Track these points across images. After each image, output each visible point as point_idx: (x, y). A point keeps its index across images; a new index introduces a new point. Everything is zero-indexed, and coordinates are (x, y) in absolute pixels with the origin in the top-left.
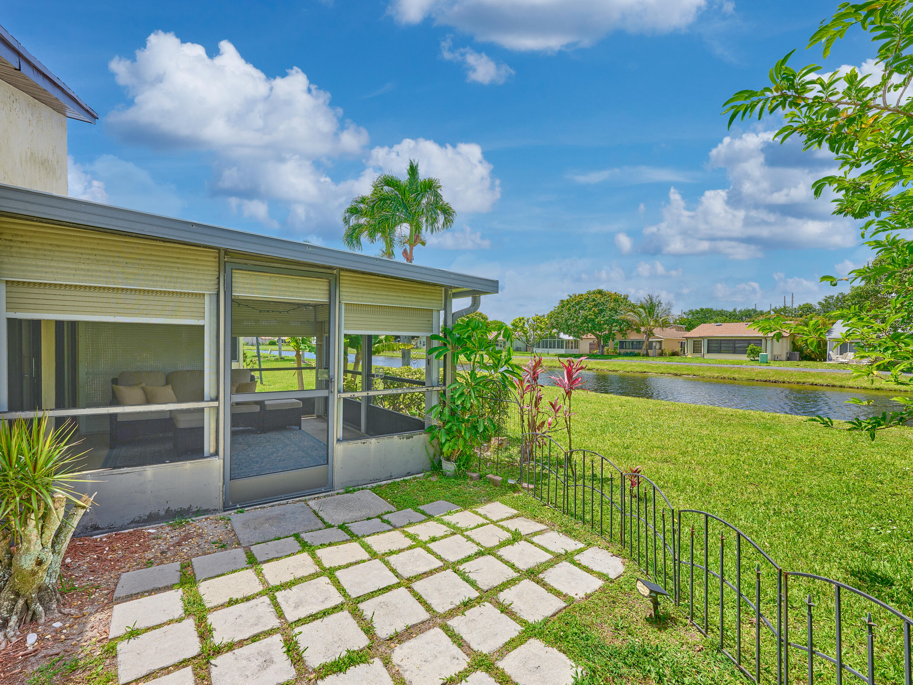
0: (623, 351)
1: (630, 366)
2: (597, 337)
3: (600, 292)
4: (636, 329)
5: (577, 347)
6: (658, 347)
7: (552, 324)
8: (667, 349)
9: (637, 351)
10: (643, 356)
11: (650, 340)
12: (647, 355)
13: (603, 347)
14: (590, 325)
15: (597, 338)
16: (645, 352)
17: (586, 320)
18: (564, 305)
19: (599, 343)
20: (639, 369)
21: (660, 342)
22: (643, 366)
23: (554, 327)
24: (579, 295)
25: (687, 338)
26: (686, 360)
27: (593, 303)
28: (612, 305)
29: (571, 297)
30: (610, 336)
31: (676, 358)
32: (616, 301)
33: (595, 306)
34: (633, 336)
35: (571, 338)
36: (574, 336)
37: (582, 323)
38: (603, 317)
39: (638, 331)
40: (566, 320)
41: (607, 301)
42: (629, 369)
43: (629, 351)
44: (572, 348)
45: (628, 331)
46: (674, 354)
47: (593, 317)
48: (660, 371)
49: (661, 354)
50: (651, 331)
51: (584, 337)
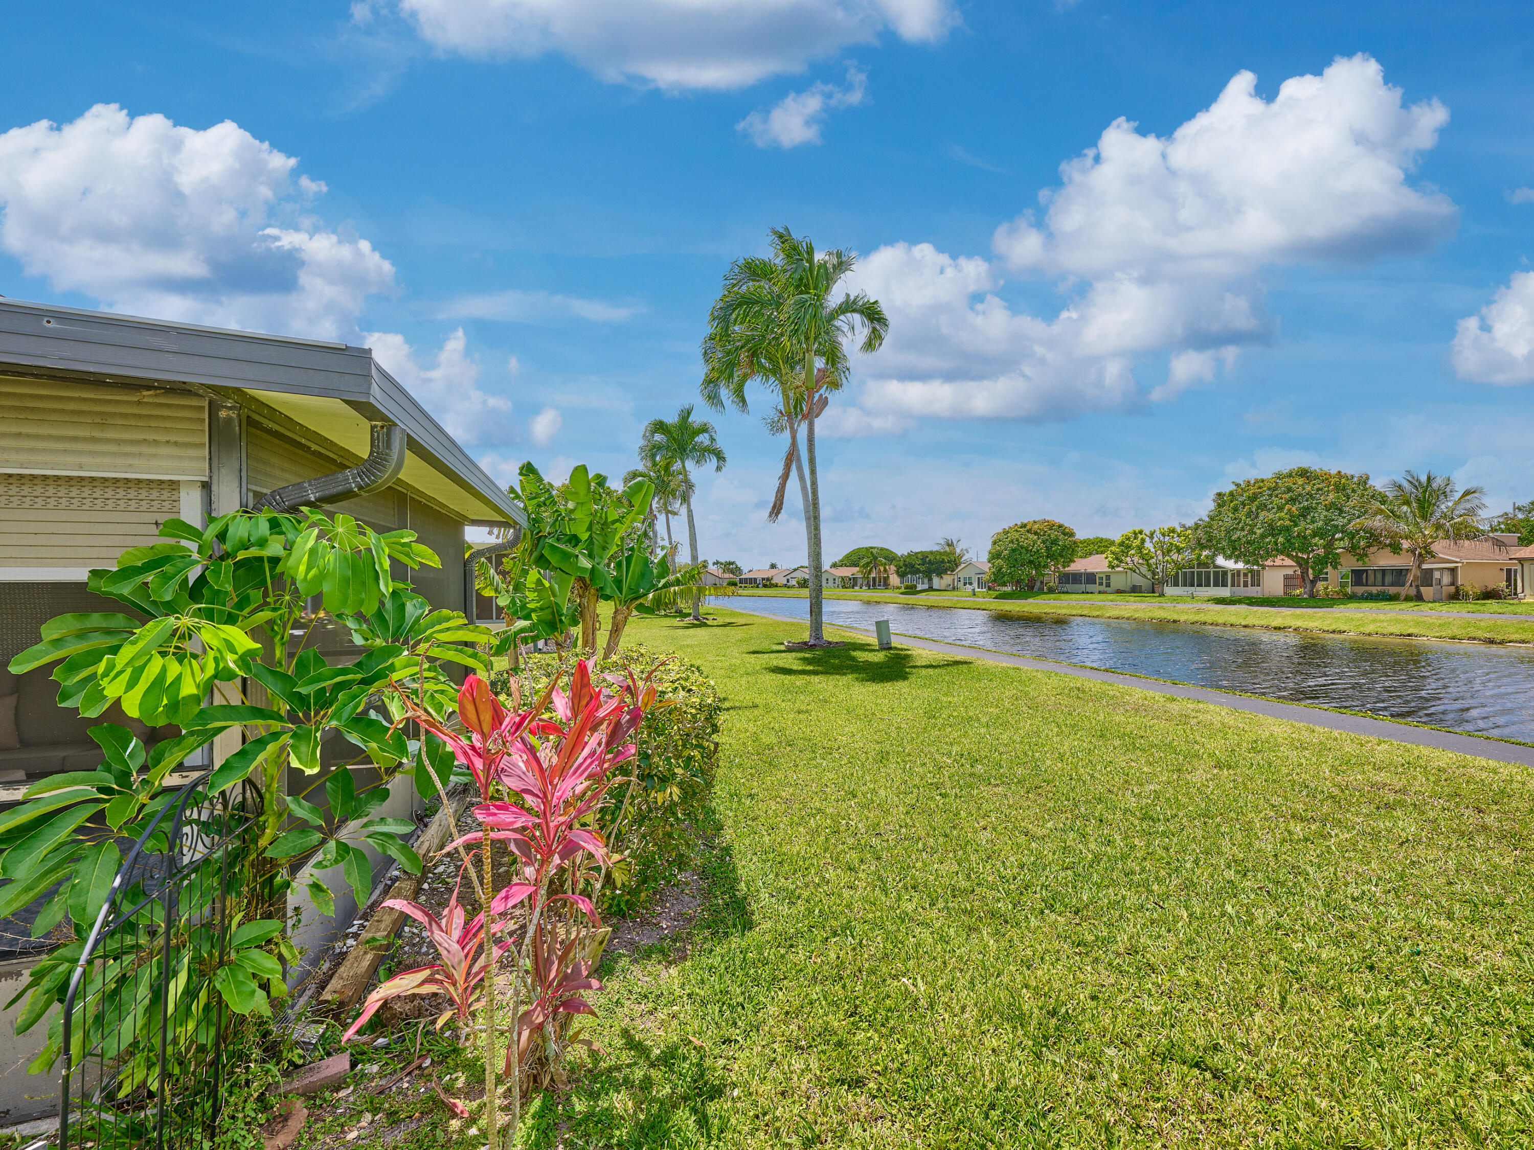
0: (1360, 590)
1: (1374, 621)
2: (1300, 563)
3: (1304, 473)
4: (1390, 545)
5: (1256, 582)
6: (1446, 579)
7: (1199, 540)
8: (1468, 581)
9: (1393, 590)
10: (1408, 599)
11: (1425, 566)
12: (1419, 598)
13: (1313, 582)
14: (1281, 539)
15: (1300, 565)
16: (1413, 592)
17: (1272, 530)
18: (1224, 502)
19: (1305, 573)
20: (1396, 629)
21: (1453, 571)
22: (1405, 622)
23: (1203, 547)
24: (1257, 481)
25: (1521, 561)
26: (1519, 609)
27: (1287, 496)
28: (1331, 497)
29: (1238, 485)
30: (1330, 559)
31: (1492, 605)
32: (1340, 488)
33: (1293, 500)
34: (1385, 560)
35: (1240, 565)
36: (1247, 562)
37: (1263, 536)
38: (1313, 522)
39: (1396, 548)
40: (1228, 531)
41: (1318, 489)
42: (1371, 628)
43: (1374, 590)
44: (1246, 585)
45: (1372, 549)
46: (1490, 595)
47: (1288, 523)
48: (1449, 633)
49: (1456, 596)
50: (1426, 547)
51: (1269, 562)
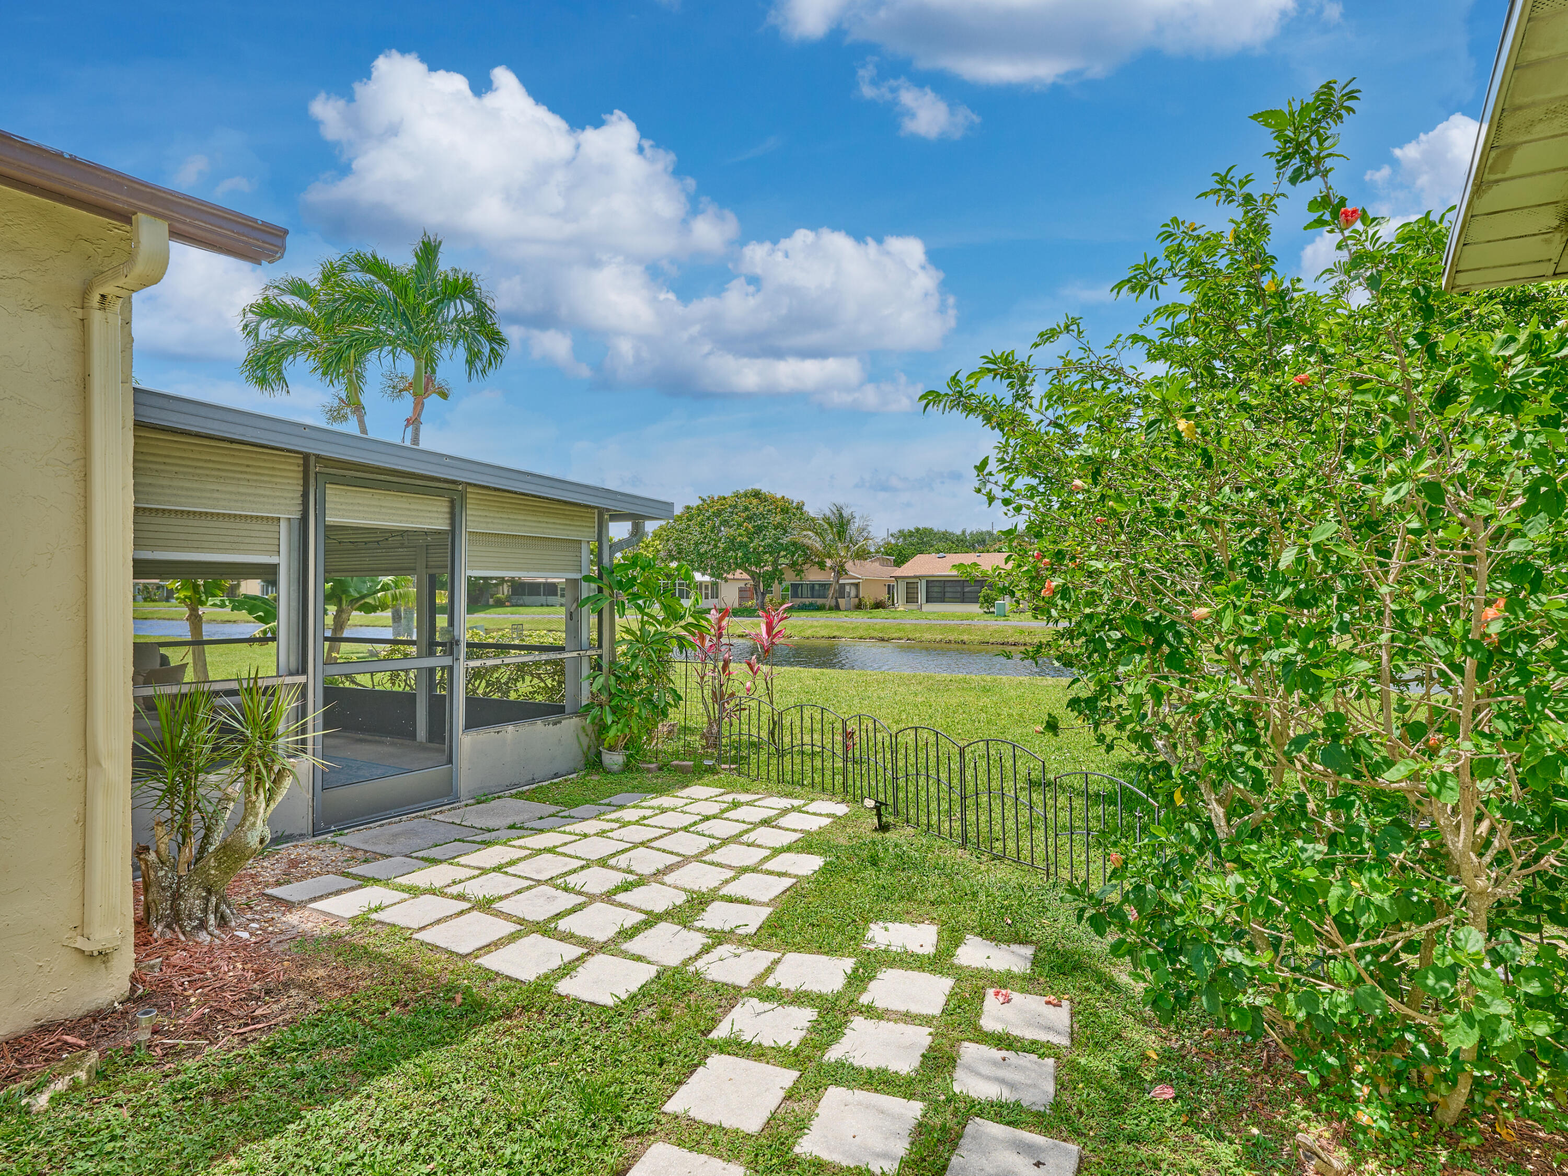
0: (798, 601)
1: (811, 627)
2: (753, 576)
3: (756, 494)
4: (818, 563)
5: (715, 595)
6: (853, 593)
7: (670, 551)
8: (868, 596)
9: (820, 601)
10: (831, 609)
11: (841, 582)
12: (837, 608)
13: (763, 594)
14: (740, 554)
15: (753, 578)
16: (833, 603)
17: (732, 544)
18: (692, 516)
19: (756, 587)
20: (825, 633)
21: (857, 585)
22: (831, 627)
23: (673, 558)
24: (720, 499)
25: (897, 578)
26: (897, 615)
27: (744, 515)
28: (778, 518)
29: (703, 500)
30: (776, 575)
31: (881, 612)
32: (785, 511)
33: (749, 519)
34: (814, 576)
35: (707, 578)
36: (712, 575)
37: (725, 551)
38: (764, 539)
39: (822, 565)
40: (696, 544)
41: (769, 511)
42: (809, 633)
43: (807, 601)
44: (707, 598)
45: (806, 566)
46: (878, 605)
47: (745, 539)
48: (858, 634)
49: (859, 607)
50: (842, 566)
51: (730, 576)
